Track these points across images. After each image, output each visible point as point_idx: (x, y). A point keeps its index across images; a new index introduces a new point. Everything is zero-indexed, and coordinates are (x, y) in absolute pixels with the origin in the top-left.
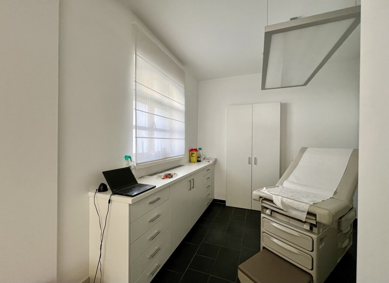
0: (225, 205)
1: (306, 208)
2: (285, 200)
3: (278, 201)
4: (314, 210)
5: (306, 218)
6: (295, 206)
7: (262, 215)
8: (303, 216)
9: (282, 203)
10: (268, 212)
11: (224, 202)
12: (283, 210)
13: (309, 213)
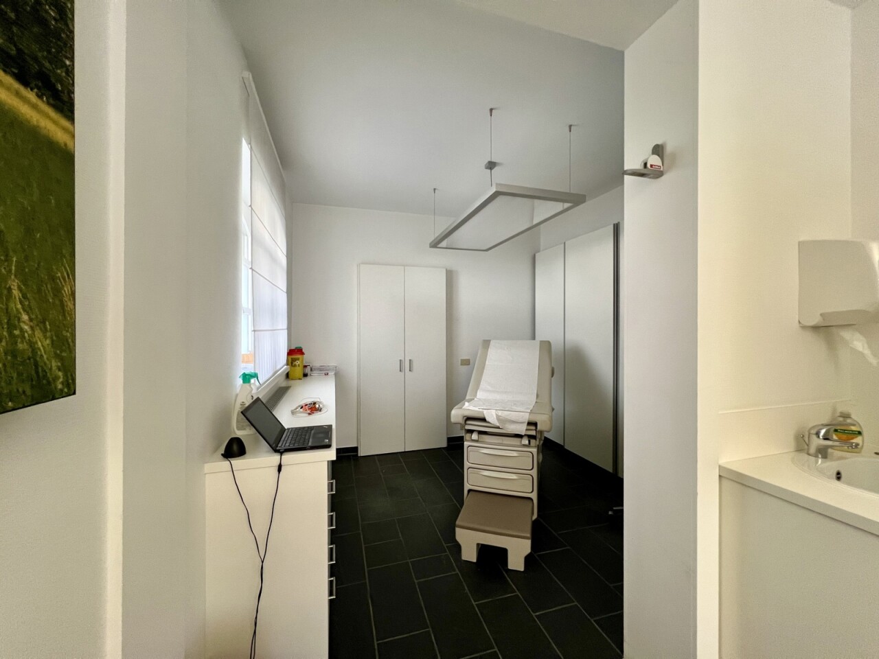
0: (357, 455)
1: (526, 417)
2: (500, 413)
3: (491, 416)
4: (534, 418)
5: (527, 430)
6: (513, 418)
7: (466, 444)
8: (522, 429)
9: (498, 418)
10: (475, 436)
11: (355, 449)
12: (498, 428)
13: (529, 424)
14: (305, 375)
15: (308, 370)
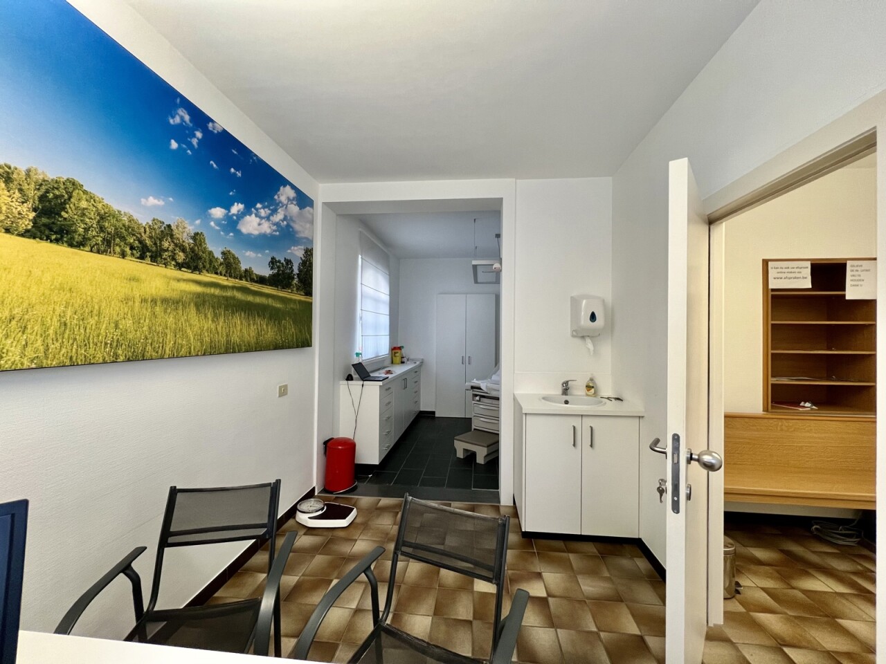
0: (435, 416)
3: (483, 387)
10: (478, 398)
11: (434, 413)
12: (487, 393)
14: (403, 362)
15: (405, 360)
